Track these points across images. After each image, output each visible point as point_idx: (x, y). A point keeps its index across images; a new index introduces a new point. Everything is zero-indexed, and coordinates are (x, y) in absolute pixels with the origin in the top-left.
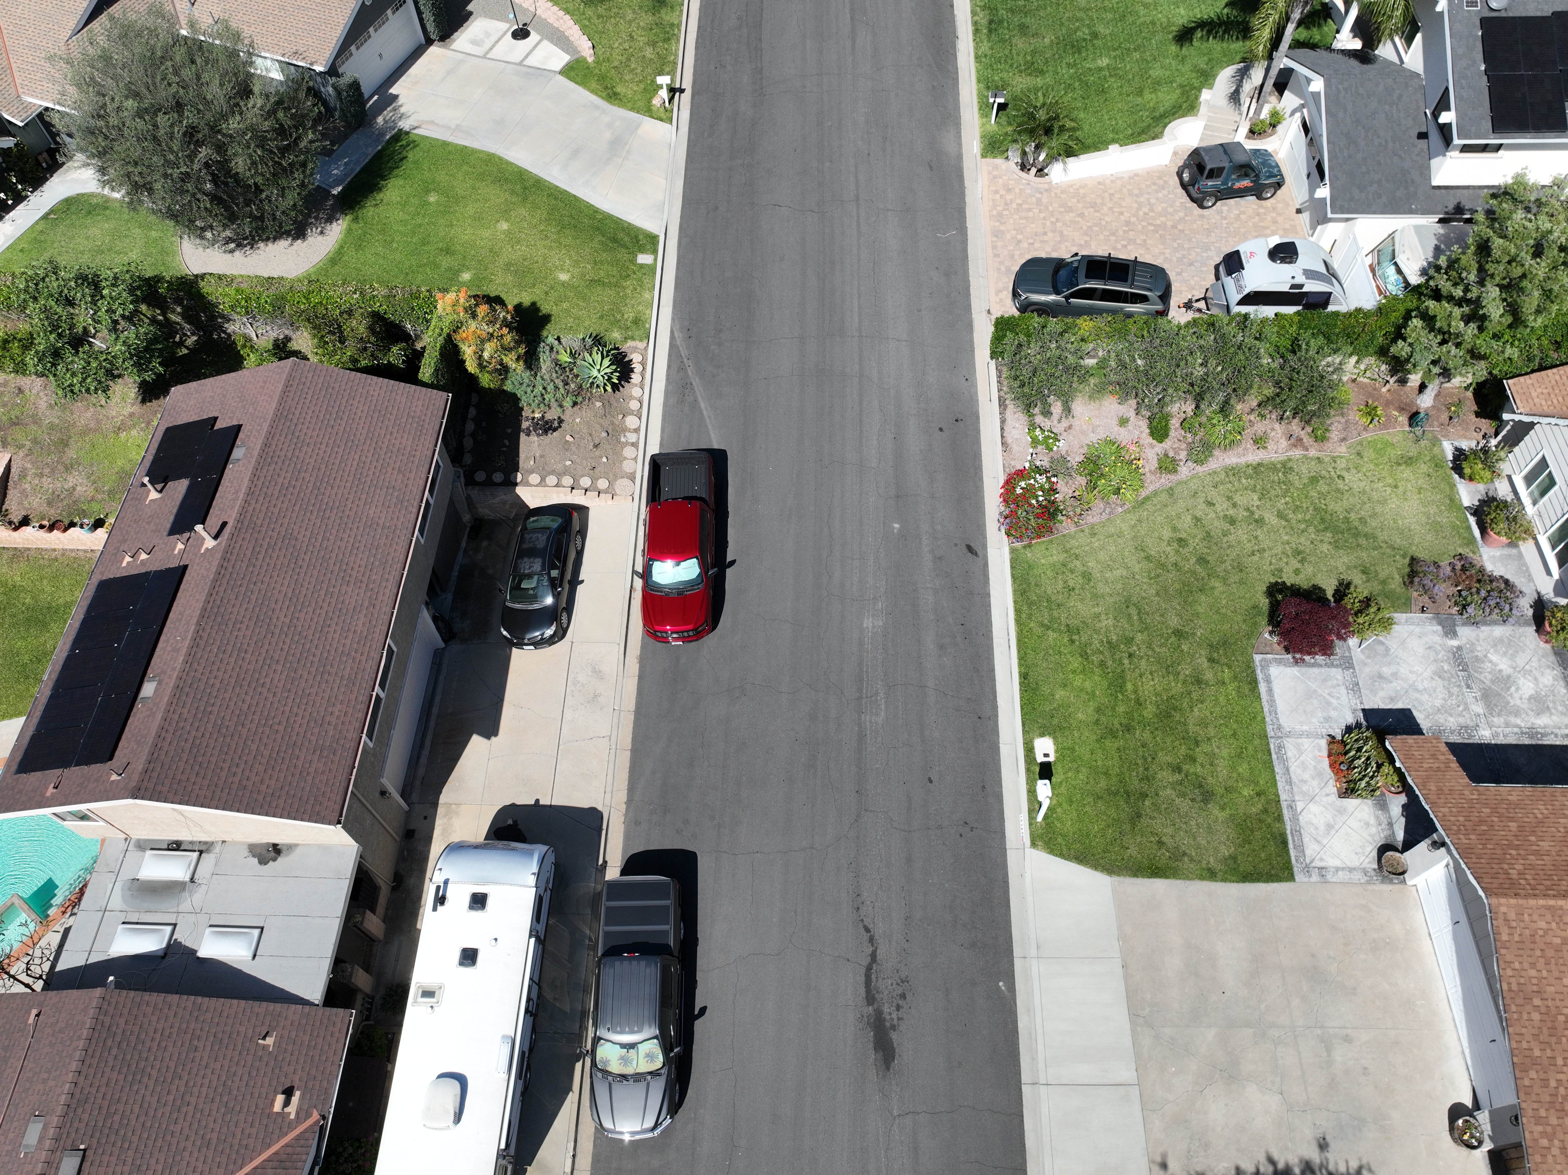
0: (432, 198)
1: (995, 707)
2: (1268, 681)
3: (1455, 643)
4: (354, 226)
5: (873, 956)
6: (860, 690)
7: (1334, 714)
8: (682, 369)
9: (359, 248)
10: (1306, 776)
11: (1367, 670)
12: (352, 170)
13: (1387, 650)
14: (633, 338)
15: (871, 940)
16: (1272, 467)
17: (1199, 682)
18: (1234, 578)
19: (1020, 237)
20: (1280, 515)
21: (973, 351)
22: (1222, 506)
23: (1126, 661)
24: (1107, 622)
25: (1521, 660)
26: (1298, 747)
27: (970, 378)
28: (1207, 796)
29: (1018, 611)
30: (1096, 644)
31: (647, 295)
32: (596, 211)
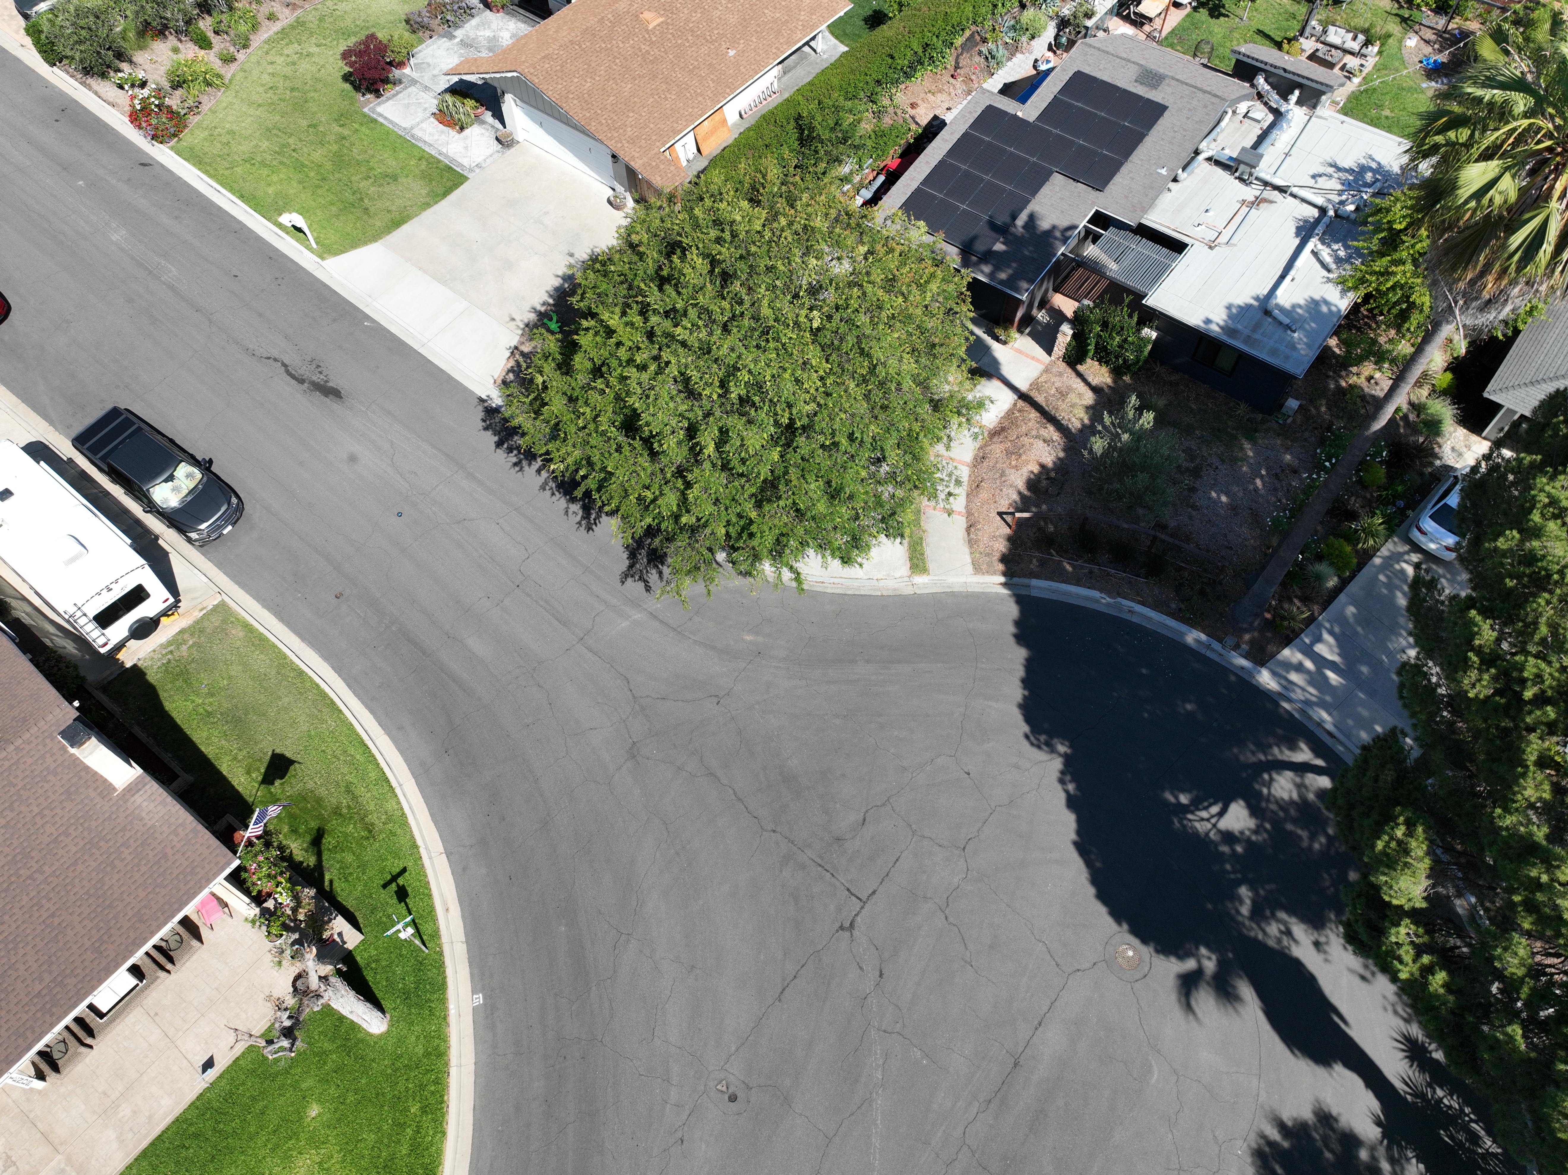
1: (240, 222)
2: (381, 115)
3: (458, 40)
5: (284, 365)
7: (427, 105)
10: (436, 137)
11: (426, 78)
13: (428, 64)
15: (275, 360)
16: (293, 27)
17: (344, 138)
18: (319, 86)
20: (318, 46)
22: (280, 60)
23: (294, 154)
24: (265, 144)
25: (494, 26)
26: (421, 129)
28: (395, 178)
29: (206, 172)
30: (269, 157)
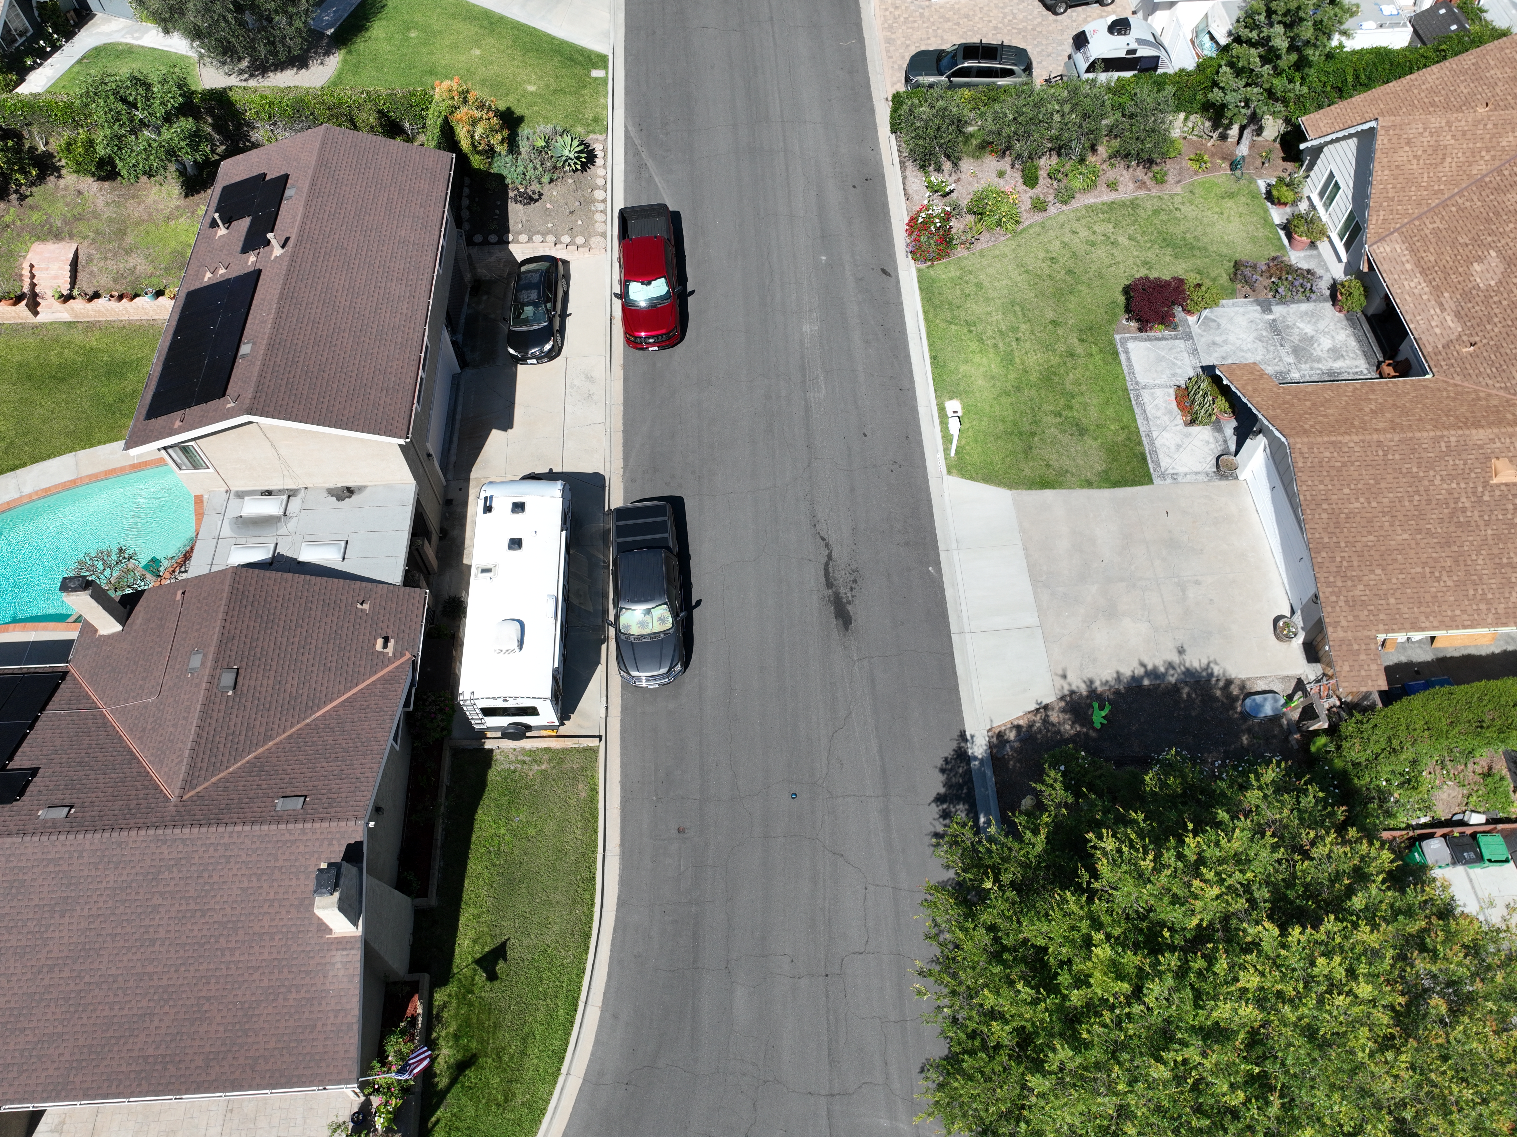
0: (413, 34)
1: (912, 381)
2: (1127, 352)
3: (1271, 317)
4: (349, 57)
5: (830, 557)
6: (804, 376)
7: (1179, 371)
8: (637, 154)
9: (355, 73)
10: (1159, 414)
11: (1204, 339)
12: (341, 16)
13: (1219, 325)
14: (594, 132)
15: (827, 546)
16: (1123, 205)
17: (1072, 355)
18: (1097, 283)
19: (908, 42)
20: (1130, 238)
21: (876, 129)
22: (1084, 233)
23: (1014, 344)
24: (997, 317)
25: (1321, 325)
26: (1152, 395)
27: (875, 148)
28: (1082, 431)
29: (926, 313)
30: (990, 333)
31: (602, 100)
32: (553, 38)
